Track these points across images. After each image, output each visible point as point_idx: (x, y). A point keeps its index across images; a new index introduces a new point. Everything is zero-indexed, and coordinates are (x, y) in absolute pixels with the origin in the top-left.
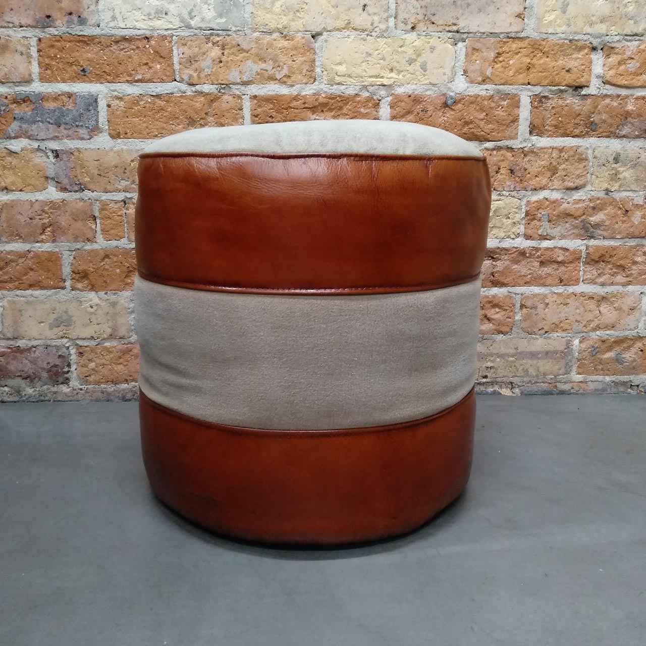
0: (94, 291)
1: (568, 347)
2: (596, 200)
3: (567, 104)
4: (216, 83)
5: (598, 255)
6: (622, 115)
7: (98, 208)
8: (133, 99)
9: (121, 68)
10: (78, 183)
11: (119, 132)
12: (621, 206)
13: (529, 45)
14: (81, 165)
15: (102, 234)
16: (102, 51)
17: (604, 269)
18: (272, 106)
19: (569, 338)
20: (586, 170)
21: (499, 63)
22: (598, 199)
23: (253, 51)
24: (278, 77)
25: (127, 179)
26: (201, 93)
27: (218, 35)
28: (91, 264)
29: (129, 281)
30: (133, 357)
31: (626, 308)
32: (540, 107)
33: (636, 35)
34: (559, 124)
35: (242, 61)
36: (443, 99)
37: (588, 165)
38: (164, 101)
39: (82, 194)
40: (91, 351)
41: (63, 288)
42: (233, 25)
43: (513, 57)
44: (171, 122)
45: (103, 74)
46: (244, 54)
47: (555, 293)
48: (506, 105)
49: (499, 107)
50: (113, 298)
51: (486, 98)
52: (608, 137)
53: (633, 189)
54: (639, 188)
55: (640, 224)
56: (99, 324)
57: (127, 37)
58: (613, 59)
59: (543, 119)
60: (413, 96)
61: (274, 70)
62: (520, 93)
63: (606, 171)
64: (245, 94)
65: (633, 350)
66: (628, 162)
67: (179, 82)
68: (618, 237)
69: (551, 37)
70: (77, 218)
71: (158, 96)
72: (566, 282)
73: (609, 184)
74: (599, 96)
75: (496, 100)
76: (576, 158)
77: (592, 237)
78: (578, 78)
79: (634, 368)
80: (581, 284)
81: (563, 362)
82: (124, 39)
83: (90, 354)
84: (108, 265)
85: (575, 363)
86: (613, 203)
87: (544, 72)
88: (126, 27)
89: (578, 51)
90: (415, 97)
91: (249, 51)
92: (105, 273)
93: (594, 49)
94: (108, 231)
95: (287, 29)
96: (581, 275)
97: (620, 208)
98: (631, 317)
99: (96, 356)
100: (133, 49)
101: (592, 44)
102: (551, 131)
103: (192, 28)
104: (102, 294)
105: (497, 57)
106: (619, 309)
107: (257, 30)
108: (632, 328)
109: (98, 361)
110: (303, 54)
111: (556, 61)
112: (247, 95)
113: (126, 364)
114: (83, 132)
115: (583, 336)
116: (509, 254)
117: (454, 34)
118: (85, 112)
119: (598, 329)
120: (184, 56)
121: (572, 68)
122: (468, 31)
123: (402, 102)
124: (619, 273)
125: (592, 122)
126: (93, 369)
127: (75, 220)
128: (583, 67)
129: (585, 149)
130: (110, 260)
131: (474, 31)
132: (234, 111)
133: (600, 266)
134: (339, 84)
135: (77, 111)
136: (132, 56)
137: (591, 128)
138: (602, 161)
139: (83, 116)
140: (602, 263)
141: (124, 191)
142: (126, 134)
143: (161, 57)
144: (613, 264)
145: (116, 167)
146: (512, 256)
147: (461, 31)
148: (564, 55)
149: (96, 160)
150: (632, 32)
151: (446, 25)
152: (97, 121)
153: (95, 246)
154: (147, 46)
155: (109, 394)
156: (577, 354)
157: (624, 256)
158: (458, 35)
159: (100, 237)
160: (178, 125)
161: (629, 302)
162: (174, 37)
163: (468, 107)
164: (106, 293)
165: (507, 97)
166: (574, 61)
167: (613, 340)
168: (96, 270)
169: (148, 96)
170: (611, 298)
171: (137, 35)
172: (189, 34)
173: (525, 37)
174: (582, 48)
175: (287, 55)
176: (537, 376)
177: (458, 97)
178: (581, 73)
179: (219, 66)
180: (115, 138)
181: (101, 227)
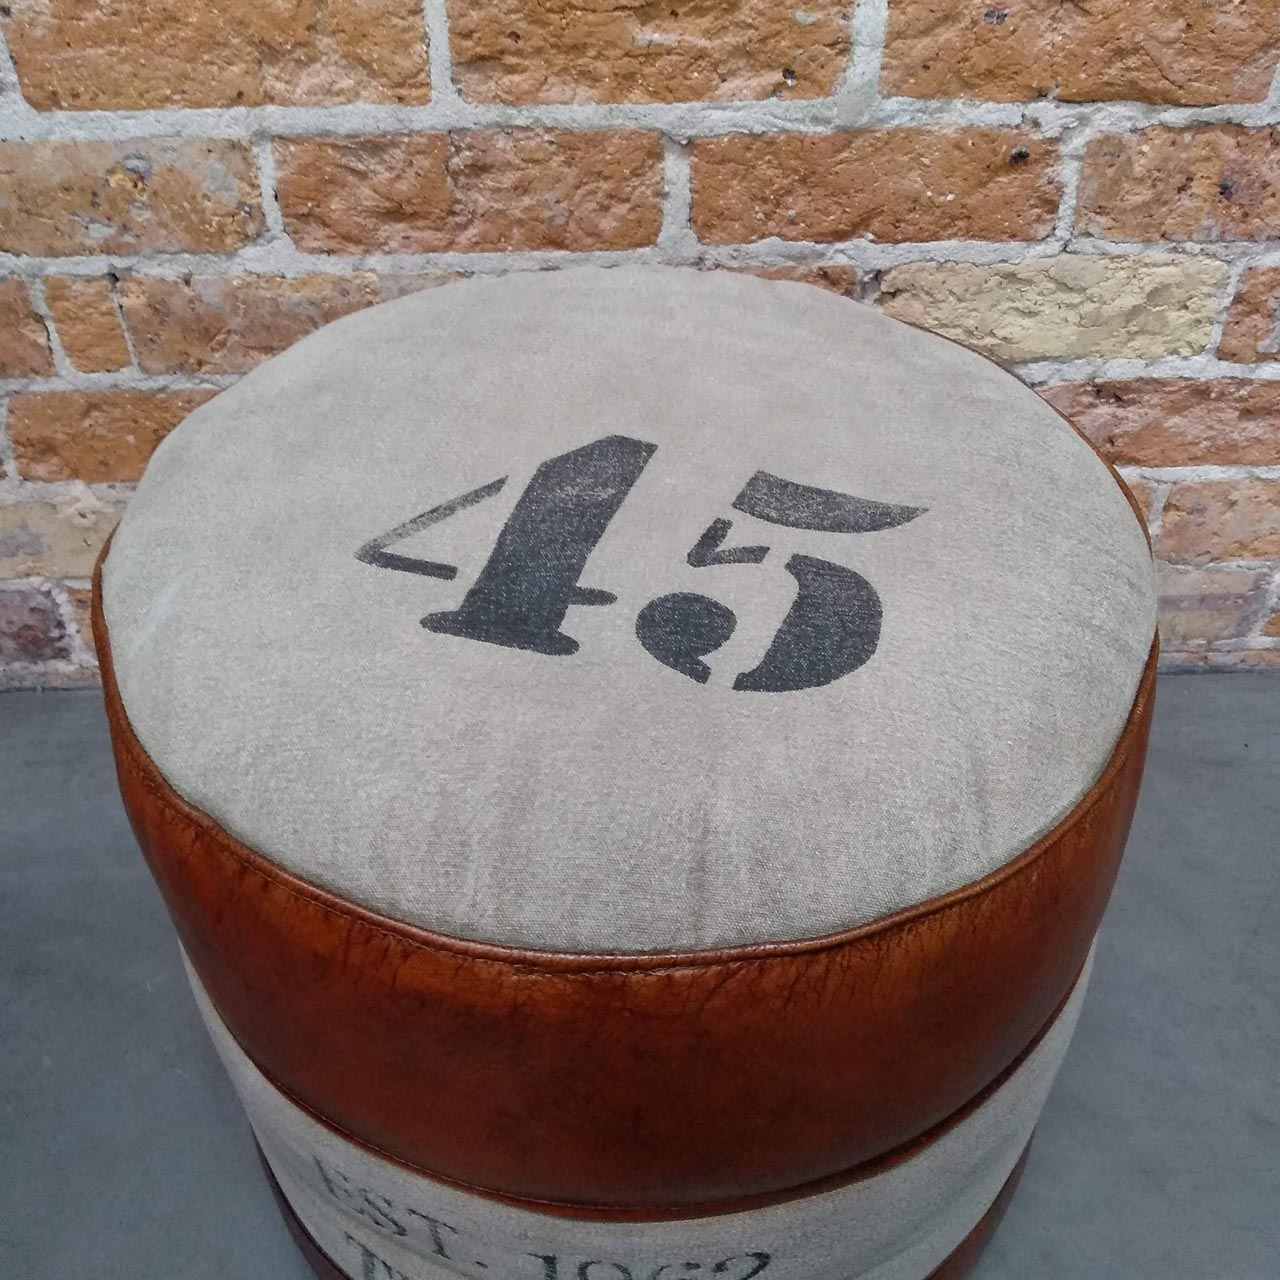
7: (42, 296)
11: (54, 92)
15: (70, 356)
19: (1265, 570)
28: (58, 425)
44: (206, 57)
81: (1237, 614)
84: (101, 425)
85: (1264, 616)
92: (95, 444)
94: (83, 351)
116: (1165, 392)
130: (105, 414)
141: (103, 252)
145: (67, 190)
146: (1172, 397)
153: (57, 385)
156: (1275, 600)
160: (229, 64)
164: (112, 487)
168: (74, 437)
176: (1167, 640)
180: (49, 109)
181: (62, 340)
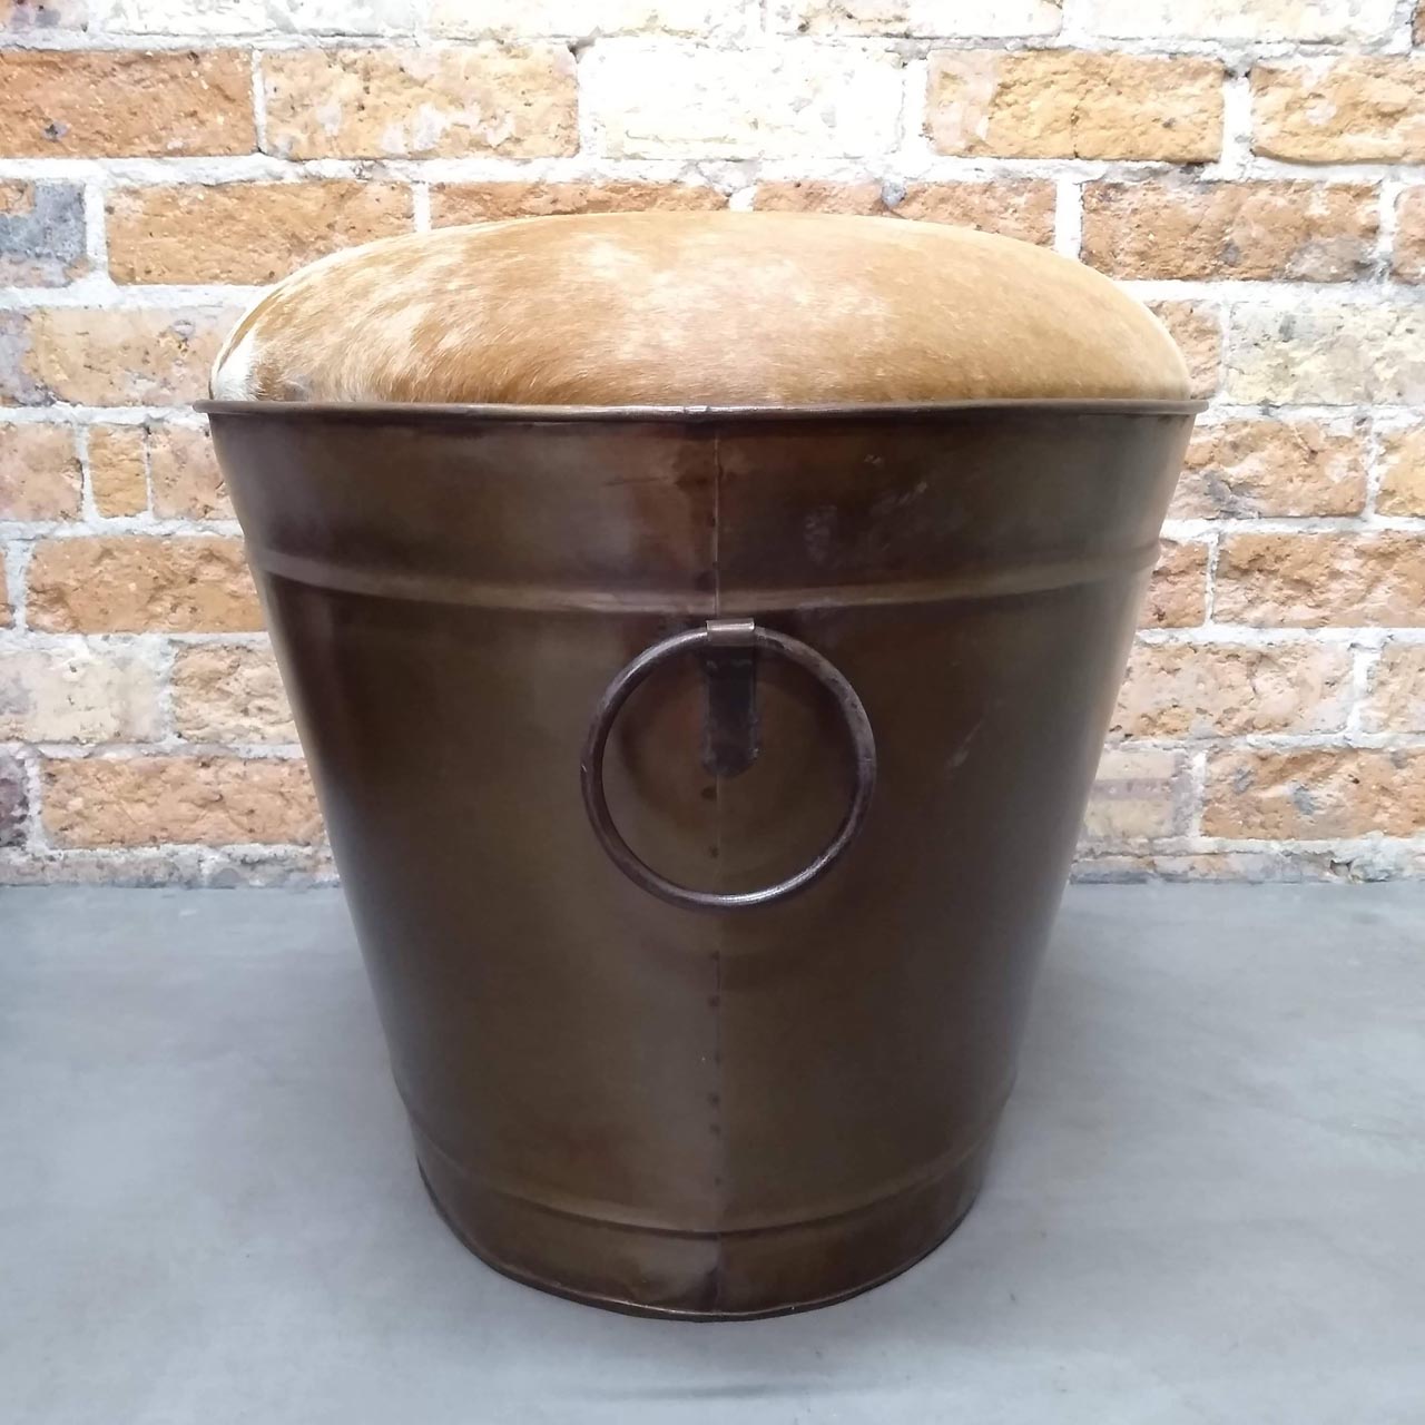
0: (79, 632)
1: (1180, 772)
2: (1240, 425)
3: (1168, 201)
4: (351, 155)
5: (1247, 555)
6: (1296, 228)
7: (85, 443)
8: (164, 194)
9: (137, 124)
10: (40, 385)
11: (132, 269)
12: (1300, 441)
13: (1076, 65)
14: (47, 344)
15: (96, 502)
16: (92, 86)
17: (1262, 589)
18: (479, 208)
19: (1182, 751)
20: (1214, 356)
21: (1004, 106)
22: (1245, 424)
23: (436, 83)
24: (493, 140)
25: (151, 376)
26: (317, 180)
27: (354, 47)
28: (72, 571)
29: (159, 610)
30: (168, 786)
31: (1315, 680)
32: (1105, 209)
33: (1325, 41)
34: (1150, 248)
35: (409, 106)
36: (876, 193)
37: (1220, 346)
38: (234, 197)
39: (49, 410)
40: (75, 770)
41: (10, 626)
42: (389, 25)
43: (1037, 95)
44: (250, 246)
45: (94, 137)
46: (417, 90)
47: (1146, 645)
48: (1023, 206)
49: (1006, 209)
50: (119, 647)
51: (977, 189)
52: (1267, 278)
53: (1328, 401)
54: (1341, 397)
55: (1347, 482)
56: (89, 709)
57: (149, 53)
58: (1276, 97)
59: (1112, 238)
60: (805, 185)
61: (484, 125)
62: (1054, 178)
63: (1262, 360)
64: (418, 182)
65: (1336, 780)
66: (1315, 337)
67: (267, 155)
68: (1293, 513)
69: (1127, 48)
70: (39, 467)
71: (220, 187)
72: (1170, 619)
73: (1271, 389)
74: (1241, 185)
75: (998, 195)
76: (1191, 328)
77: (1230, 514)
78: (1193, 141)
79: (1337, 822)
80: (1209, 623)
81: (1169, 806)
82: (144, 57)
83: (73, 778)
84: (110, 572)
85: (1197, 809)
86: (1282, 433)
87: (1111, 128)
88: (144, 31)
89: (1191, 79)
90: (811, 187)
91: (425, 82)
92: (102, 591)
93: (1229, 74)
94: (109, 495)
95: (512, 32)
96: (1207, 602)
97: (1297, 447)
98: (1329, 701)
99: (85, 782)
100: (163, 81)
101: (1223, 62)
102: (1130, 265)
103: (295, 31)
104: (96, 638)
105: (1000, 94)
106: (1299, 683)
107: (444, 35)
108: (1332, 725)
109: (89, 793)
110: (550, 89)
111: (1139, 102)
112: (424, 183)
113: (151, 800)
114: (52, 269)
115: (1215, 746)
117: (898, 40)
118: (57, 225)
119: (1251, 729)
120: (280, 95)
121: (1178, 118)
122: (932, 35)
123: (780, 197)
124: (1299, 597)
125: (1228, 245)
126: (79, 813)
127: (35, 470)
128: (1203, 117)
129: (1212, 307)
130: (114, 561)
131: (946, 35)
132: (392, 220)
133: (1253, 581)
134: (633, 157)
135: (38, 222)
136: (162, 96)
137: (1224, 258)
138: (1253, 335)
139: (50, 234)
140: (1257, 574)
141: (143, 403)
142: (148, 272)
143: (227, 98)
144: (1283, 576)
145: (125, 348)
147: (915, 34)
148: (1158, 90)
149: (83, 334)
150: (1316, 35)
151: (879, 20)
152: (83, 245)
153: (81, 530)
154: (195, 74)
155: (114, 871)
156: (1202, 788)
157: (1310, 559)
158: (907, 44)
159: (90, 509)
160: (267, 252)
161: (1321, 667)
162: (256, 54)
163: (935, 208)
164: (106, 638)
165: (1025, 187)
166: (1183, 103)
167: (1287, 755)
168: (83, 583)
169: (198, 187)
170: (1281, 657)
171: (171, 50)
172: (288, 45)
173: (1064, 48)
174: (1197, 73)
175: (513, 90)
176: (1107, 838)
177: (911, 187)
178: (1199, 130)
179: (357, 116)
180: (125, 284)
181: (93, 486)
